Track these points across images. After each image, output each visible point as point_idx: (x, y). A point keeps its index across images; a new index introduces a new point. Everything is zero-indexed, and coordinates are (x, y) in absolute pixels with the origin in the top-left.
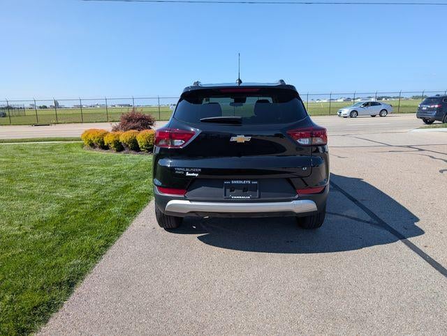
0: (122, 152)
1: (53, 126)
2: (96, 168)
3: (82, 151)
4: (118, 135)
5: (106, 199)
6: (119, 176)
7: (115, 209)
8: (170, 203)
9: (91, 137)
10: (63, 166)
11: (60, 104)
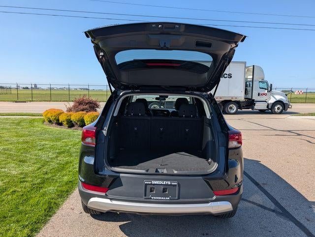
0: (72, 128)
1: (29, 102)
2: (47, 143)
3: (42, 126)
4: (71, 115)
5: (46, 176)
6: (63, 152)
7: (51, 189)
8: (92, 200)
9: (49, 115)
10: (21, 140)
11: (38, 86)
